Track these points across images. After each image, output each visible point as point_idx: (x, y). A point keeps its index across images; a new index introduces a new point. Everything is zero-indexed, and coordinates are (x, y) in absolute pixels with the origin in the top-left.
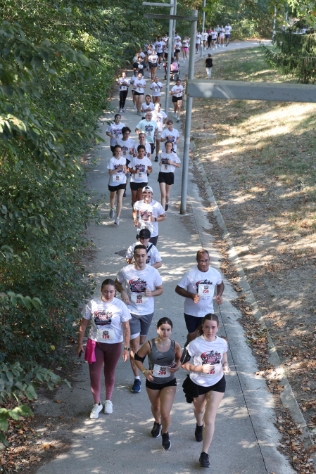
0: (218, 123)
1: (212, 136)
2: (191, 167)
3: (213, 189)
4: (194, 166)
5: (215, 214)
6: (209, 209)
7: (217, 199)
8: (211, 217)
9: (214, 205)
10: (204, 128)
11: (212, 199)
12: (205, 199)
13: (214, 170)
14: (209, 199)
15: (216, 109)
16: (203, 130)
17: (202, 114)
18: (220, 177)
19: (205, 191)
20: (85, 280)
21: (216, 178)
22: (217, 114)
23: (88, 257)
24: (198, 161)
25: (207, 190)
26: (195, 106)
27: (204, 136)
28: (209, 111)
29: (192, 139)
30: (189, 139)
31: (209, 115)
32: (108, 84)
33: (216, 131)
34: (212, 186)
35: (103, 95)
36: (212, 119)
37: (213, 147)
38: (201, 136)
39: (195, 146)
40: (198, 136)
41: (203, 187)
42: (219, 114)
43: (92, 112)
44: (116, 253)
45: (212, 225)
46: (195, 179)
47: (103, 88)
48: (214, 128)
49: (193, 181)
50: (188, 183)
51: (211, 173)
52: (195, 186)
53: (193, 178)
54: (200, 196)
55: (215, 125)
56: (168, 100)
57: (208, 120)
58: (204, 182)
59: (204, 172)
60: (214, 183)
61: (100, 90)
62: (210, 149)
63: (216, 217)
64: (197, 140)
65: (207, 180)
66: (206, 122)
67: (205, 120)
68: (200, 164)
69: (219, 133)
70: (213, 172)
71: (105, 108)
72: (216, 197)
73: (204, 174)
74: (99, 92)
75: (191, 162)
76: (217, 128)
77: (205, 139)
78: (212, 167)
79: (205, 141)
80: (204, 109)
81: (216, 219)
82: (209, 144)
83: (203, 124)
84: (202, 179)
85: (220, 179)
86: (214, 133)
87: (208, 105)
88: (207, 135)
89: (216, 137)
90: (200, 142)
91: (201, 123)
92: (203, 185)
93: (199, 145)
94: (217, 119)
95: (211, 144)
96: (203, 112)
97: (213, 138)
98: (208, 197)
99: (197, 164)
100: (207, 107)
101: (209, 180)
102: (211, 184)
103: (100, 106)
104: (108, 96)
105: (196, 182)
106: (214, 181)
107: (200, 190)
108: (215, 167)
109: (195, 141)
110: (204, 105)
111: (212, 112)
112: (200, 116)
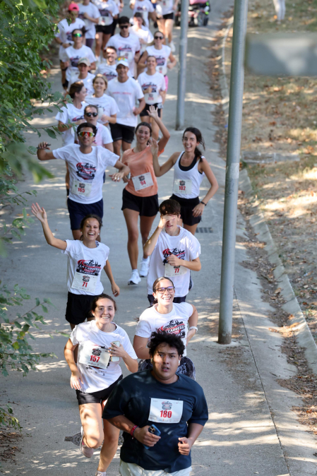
0: (303, 127)
1: (289, 158)
2: (242, 232)
3: (293, 282)
4: (249, 228)
5: (302, 343)
6: (286, 331)
7: (305, 305)
8: (292, 349)
9: (299, 322)
10: (271, 139)
11: (293, 306)
12: (275, 306)
13: (296, 238)
14: (285, 307)
15: (298, 94)
16: (267, 144)
17: (264, 106)
18: (310, 253)
19: (275, 288)
21: (300, 255)
22: (299, 104)
24: (258, 218)
25: (280, 286)
26: (249, 87)
27: (270, 158)
28: (281, 99)
29: (243, 165)
30: (236, 166)
31: (282, 108)
32: (43, 38)
33: (299, 146)
34: (292, 275)
35: (33, 65)
36: (289, 118)
37: (293, 183)
38: (263, 158)
39: (250, 182)
40: (256, 158)
41: (270, 277)
42: (305, 106)
43: (10, 106)
44: (68, 439)
45: (294, 368)
46: (252, 261)
47: (33, 49)
48: (294, 138)
49: (246, 265)
50: (236, 269)
51: (290, 246)
52: (253, 276)
53: (246, 258)
54: (265, 299)
55: (295, 132)
56: (184, 73)
57: (278, 120)
58: (274, 266)
59: (273, 244)
60: (296, 268)
61: (26, 52)
62: (286, 189)
63: (304, 349)
64: (254, 168)
65: (280, 260)
66: (274, 124)
67: (272, 120)
68: (262, 224)
69: (305, 151)
70: (294, 243)
71: (36, 95)
72: (301, 300)
73: (271, 247)
74: (23, 57)
75: (241, 220)
76: (301, 139)
77: (273, 165)
78: (290, 232)
79: (273, 170)
80: (270, 93)
81: (303, 353)
82: (282, 175)
83: (268, 129)
84: (267, 259)
85: (310, 258)
86: (294, 150)
87: (280, 84)
88: (278, 155)
89: (298, 160)
90: (262, 172)
91: (262, 128)
92: (271, 273)
93: (260, 179)
94: (301, 117)
95: (288, 175)
96: (266, 102)
97: (291, 161)
98: (284, 302)
99: (255, 224)
100: (276, 89)
101: (284, 261)
102: (290, 271)
103: (26, 90)
104: (42, 66)
105: (255, 266)
106: (297, 264)
107: (263, 285)
108: (297, 231)
109: (249, 170)
110: (269, 84)
111: (289, 99)
112: (259, 110)
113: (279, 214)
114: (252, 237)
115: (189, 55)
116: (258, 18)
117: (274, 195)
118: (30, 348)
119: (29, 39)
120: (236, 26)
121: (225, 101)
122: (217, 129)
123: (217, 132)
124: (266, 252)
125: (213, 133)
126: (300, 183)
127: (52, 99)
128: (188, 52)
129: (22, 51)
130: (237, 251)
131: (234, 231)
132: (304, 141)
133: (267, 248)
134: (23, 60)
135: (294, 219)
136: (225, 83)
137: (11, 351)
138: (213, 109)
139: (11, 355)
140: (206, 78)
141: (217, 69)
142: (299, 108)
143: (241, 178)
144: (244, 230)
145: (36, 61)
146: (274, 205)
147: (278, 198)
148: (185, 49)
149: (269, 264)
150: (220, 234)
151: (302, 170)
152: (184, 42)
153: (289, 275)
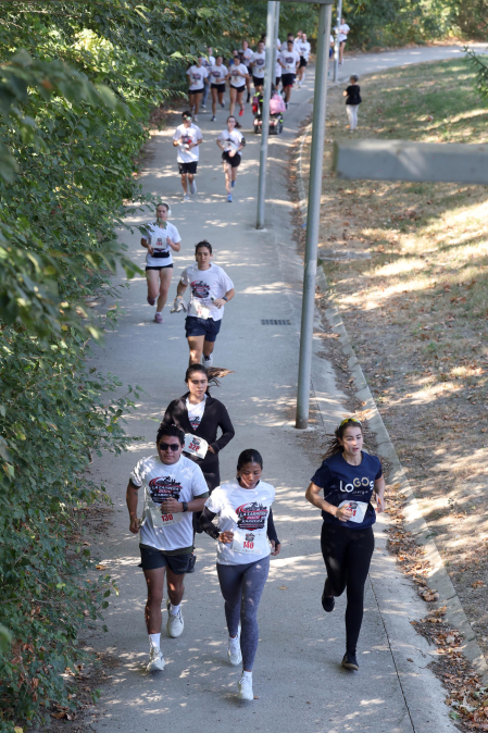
0: (374, 228)
1: (362, 256)
2: (318, 324)
3: (366, 372)
4: (325, 321)
5: (373, 428)
7: (376, 393)
9: (370, 406)
10: (344, 239)
11: (366, 396)
12: (349, 394)
13: (369, 331)
14: (357, 395)
15: (369, 197)
16: (341, 242)
17: (338, 208)
18: (381, 345)
19: (348, 377)
20: (92, 577)
21: (372, 347)
22: (371, 206)
23: (95, 524)
24: (334, 311)
25: (354, 375)
26: (325, 190)
27: (344, 255)
28: (354, 202)
29: (320, 262)
30: (314, 263)
31: (355, 210)
33: (371, 245)
34: (365, 365)
35: (127, 168)
36: (361, 219)
37: (366, 279)
38: (338, 255)
39: (325, 277)
40: (331, 256)
41: (344, 367)
42: (375, 207)
46: (327, 351)
47: (126, 153)
48: (367, 238)
49: (322, 355)
50: (313, 359)
51: (362, 338)
52: (328, 365)
53: (322, 348)
54: (339, 387)
55: (367, 232)
56: (264, 177)
57: (351, 221)
58: (347, 357)
59: (347, 336)
60: (368, 358)
61: (119, 156)
62: (359, 285)
63: (376, 434)
64: (329, 265)
65: (353, 351)
66: (347, 225)
67: (346, 221)
68: (336, 317)
69: (376, 249)
70: (367, 335)
71: (128, 196)
72: (373, 389)
73: (345, 338)
74: (117, 160)
75: (317, 313)
76: (373, 238)
77: (347, 262)
78: (362, 325)
79: (347, 266)
80: (344, 196)
81: (374, 437)
82: (355, 272)
83: (342, 229)
84: (341, 350)
85: (381, 350)
86: (366, 248)
87: (352, 187)
88: (352, 253)
89: (370, 258)
90: (337, 269)
91: (336, 228)
92: (346, 363)
93: (335, 276)
94: (373, 218)
95: (360, 272)
96: (341, 204)
97: (364, 259)
98: (357, 391)
99: (329, 316)
100: (348, 191)
101: (357, 352)
102: (362, 361)
103: (119, 191)
104: (134, 169)
105: (330, 357)
106: (369, 355)
107: (338, 374)
108: (369, 324)
109: (324, 267)
110: (343, 187)
111: (361, 202)
112: (334, 211)
113: (353, 308)
114: (328, 329)
115: (269, 159)
116: (332, 127)
117: (348, 290)
118: (123, 432)
119: (123, 143)
120: (314, 134)
121: (303, 203)
122: (294, 228)
123: (295, 231)
124: (341, 344)
125: (291, 232)
126: (372, 279)
127: (142, 199)
128: (269, 156)
129: (116, 155)
130: (314, 342)
131: (312, 323)
132: (376, 241)
133: (341, 340)
134: (117, 163)
135: (366, 313)
136: (302, 186)
137: (105, 434)
138: (290, 210)
139: (105, 438)
140: (285, 181)
141: (294, 173)
142: (370, 210)
143: (318, 274)
144: (320, 323)
145: (129, 165)
146: (347, 300)
147: (351, 293)
148: (266, 154)
149: (343, 355)
150: (298, 326)
151: (374, 267)
152: (265, 148)
153: (362, 365)
